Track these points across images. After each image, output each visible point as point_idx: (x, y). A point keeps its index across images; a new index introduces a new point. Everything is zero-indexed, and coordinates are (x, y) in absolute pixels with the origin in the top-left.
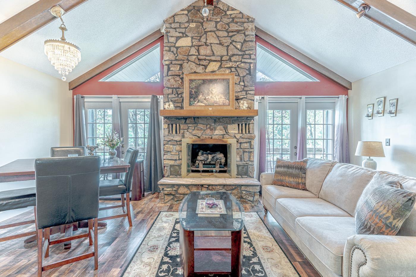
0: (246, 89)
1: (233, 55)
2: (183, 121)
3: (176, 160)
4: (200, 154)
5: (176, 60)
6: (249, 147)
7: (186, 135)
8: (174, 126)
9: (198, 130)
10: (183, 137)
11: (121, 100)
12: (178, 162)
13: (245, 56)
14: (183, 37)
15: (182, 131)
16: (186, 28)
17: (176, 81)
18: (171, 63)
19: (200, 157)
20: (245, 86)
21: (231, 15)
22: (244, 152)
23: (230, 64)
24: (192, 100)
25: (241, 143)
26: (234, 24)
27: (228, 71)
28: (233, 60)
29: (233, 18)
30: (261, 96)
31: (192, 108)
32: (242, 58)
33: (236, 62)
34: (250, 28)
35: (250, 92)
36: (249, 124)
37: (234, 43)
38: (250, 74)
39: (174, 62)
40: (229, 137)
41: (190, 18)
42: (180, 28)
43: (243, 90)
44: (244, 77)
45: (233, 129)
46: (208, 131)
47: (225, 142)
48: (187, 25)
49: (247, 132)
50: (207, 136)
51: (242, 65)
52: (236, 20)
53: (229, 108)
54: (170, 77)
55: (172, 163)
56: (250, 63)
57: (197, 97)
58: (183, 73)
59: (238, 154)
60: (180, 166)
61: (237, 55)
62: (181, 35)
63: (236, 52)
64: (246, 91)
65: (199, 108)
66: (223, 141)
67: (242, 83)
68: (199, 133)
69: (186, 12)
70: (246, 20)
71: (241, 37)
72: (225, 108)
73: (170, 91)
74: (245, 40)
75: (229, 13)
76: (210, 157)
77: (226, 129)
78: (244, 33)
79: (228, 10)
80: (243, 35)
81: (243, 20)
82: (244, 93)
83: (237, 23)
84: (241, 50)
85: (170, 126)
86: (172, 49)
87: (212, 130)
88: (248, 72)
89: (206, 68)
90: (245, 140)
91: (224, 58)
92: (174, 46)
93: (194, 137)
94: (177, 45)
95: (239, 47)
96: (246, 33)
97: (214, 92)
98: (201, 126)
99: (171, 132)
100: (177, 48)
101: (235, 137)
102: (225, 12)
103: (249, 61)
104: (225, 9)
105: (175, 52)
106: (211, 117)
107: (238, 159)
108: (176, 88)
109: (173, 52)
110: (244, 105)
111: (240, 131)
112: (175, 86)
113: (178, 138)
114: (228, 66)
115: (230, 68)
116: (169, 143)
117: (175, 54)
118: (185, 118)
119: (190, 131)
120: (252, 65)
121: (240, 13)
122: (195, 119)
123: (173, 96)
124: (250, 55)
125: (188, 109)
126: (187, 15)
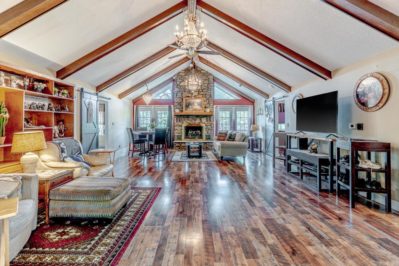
0: (209, 103)
1: (204, 89)
2: (183, 117)
3: (179, 133)
4: (190, 131)
5: (180, 91)
6: (210, 128)
7: (184, 123)
8: (179, 119)
9: (189, 120)
10: (183, 123)
11: (155, 107)
12: (180, 134)
13: (209, 90)
14: (183, 81)
15: (182, 121)
16: (184, 78)
17: (180, 100)
18: (178, 92)
19: (190, 132)
20: (209, 102)
21: (203, 72)
22: (209, 130)
23: (202, 93)
24: (186, 108)
25: (207, 126)
26: (204, 76)
27: (202, 96)
28: (204, 91)
29: (204, 74)
30: (216, 106)
31: (187, 111)
32: (208, 90)
33: (205, 92)
34: (211, 78)
35: (211, 104)
36: (211, 118)
37: (204, 84)
38: (211, 97)
39: (179, 92)
40: (202, 123)
41: (186, 74)
42: (181, 78)
43: (208, 103)
44: (208, 98)
45: (204, 120)
46: (193, 121)
47: (201, 125)
48: (184, 77)
49: (210, 121)
50: (193, 123)
51: (208, 93)
52: (205, 75)
53: (202, 111)
54: (177, 98)
55: (178, 134)
56: (211, 92)
57: (189, 107)
58: (183, 97)
59: (206, 130)
60: (181, 136)
61: (205, 89)
62: (182, 81)
63: (205, 88)
64: (210, 104)
65: (189, 112)
66: (200, 125)
67: (208, 101)
68: (189, 122)
69: (184, 71)
70: (209, 75)
71: (207, 82)
72: (200, 111)
73: (177, 104)
74: (209, 83)
75: (202, 72)
76: (194, 132)
77: (201, 120)
78: (208, 80)
79: (201, 70)
80: (208, 81)
81: (208, 75)
82: (208, 105)
83: (205, 76)
84: (207, 87)
85: (177, 119)
86: (178, 86)
87: (195, 120)
88: (210, 96)
89: (192, 94)
90: (209, 125)
91: (200, 91)
92: (179, 85)
93: (187, 123)
94: (180, 85)
95: (206, 86)
96: (209, 80)
97: (195, 105)
98: (190, 119)
99: (177, 121)
100: (180, 86)
101: (205, 123)
102: (200, 71)
103: (210, 92)
104: (200, 70)
105: (179, 88)
106: (195, 115)
107: (206, 133)
108: (180, 103)
109: (178, 88)
110: (208, 110)
111: (207, 121)
112: (179, 102)
113: (180, 124)
114: (202, 94)
115: (203, 94)
116: (177, 126)
117: (179, 89)
118: (184, 116)
119: (186, 121)
120: (212, 93)
121: (207, 72)
122: (188, 116)
123: (178, 106)
124: (211, 89)
125: (185, 112)
126: (184, 72)
